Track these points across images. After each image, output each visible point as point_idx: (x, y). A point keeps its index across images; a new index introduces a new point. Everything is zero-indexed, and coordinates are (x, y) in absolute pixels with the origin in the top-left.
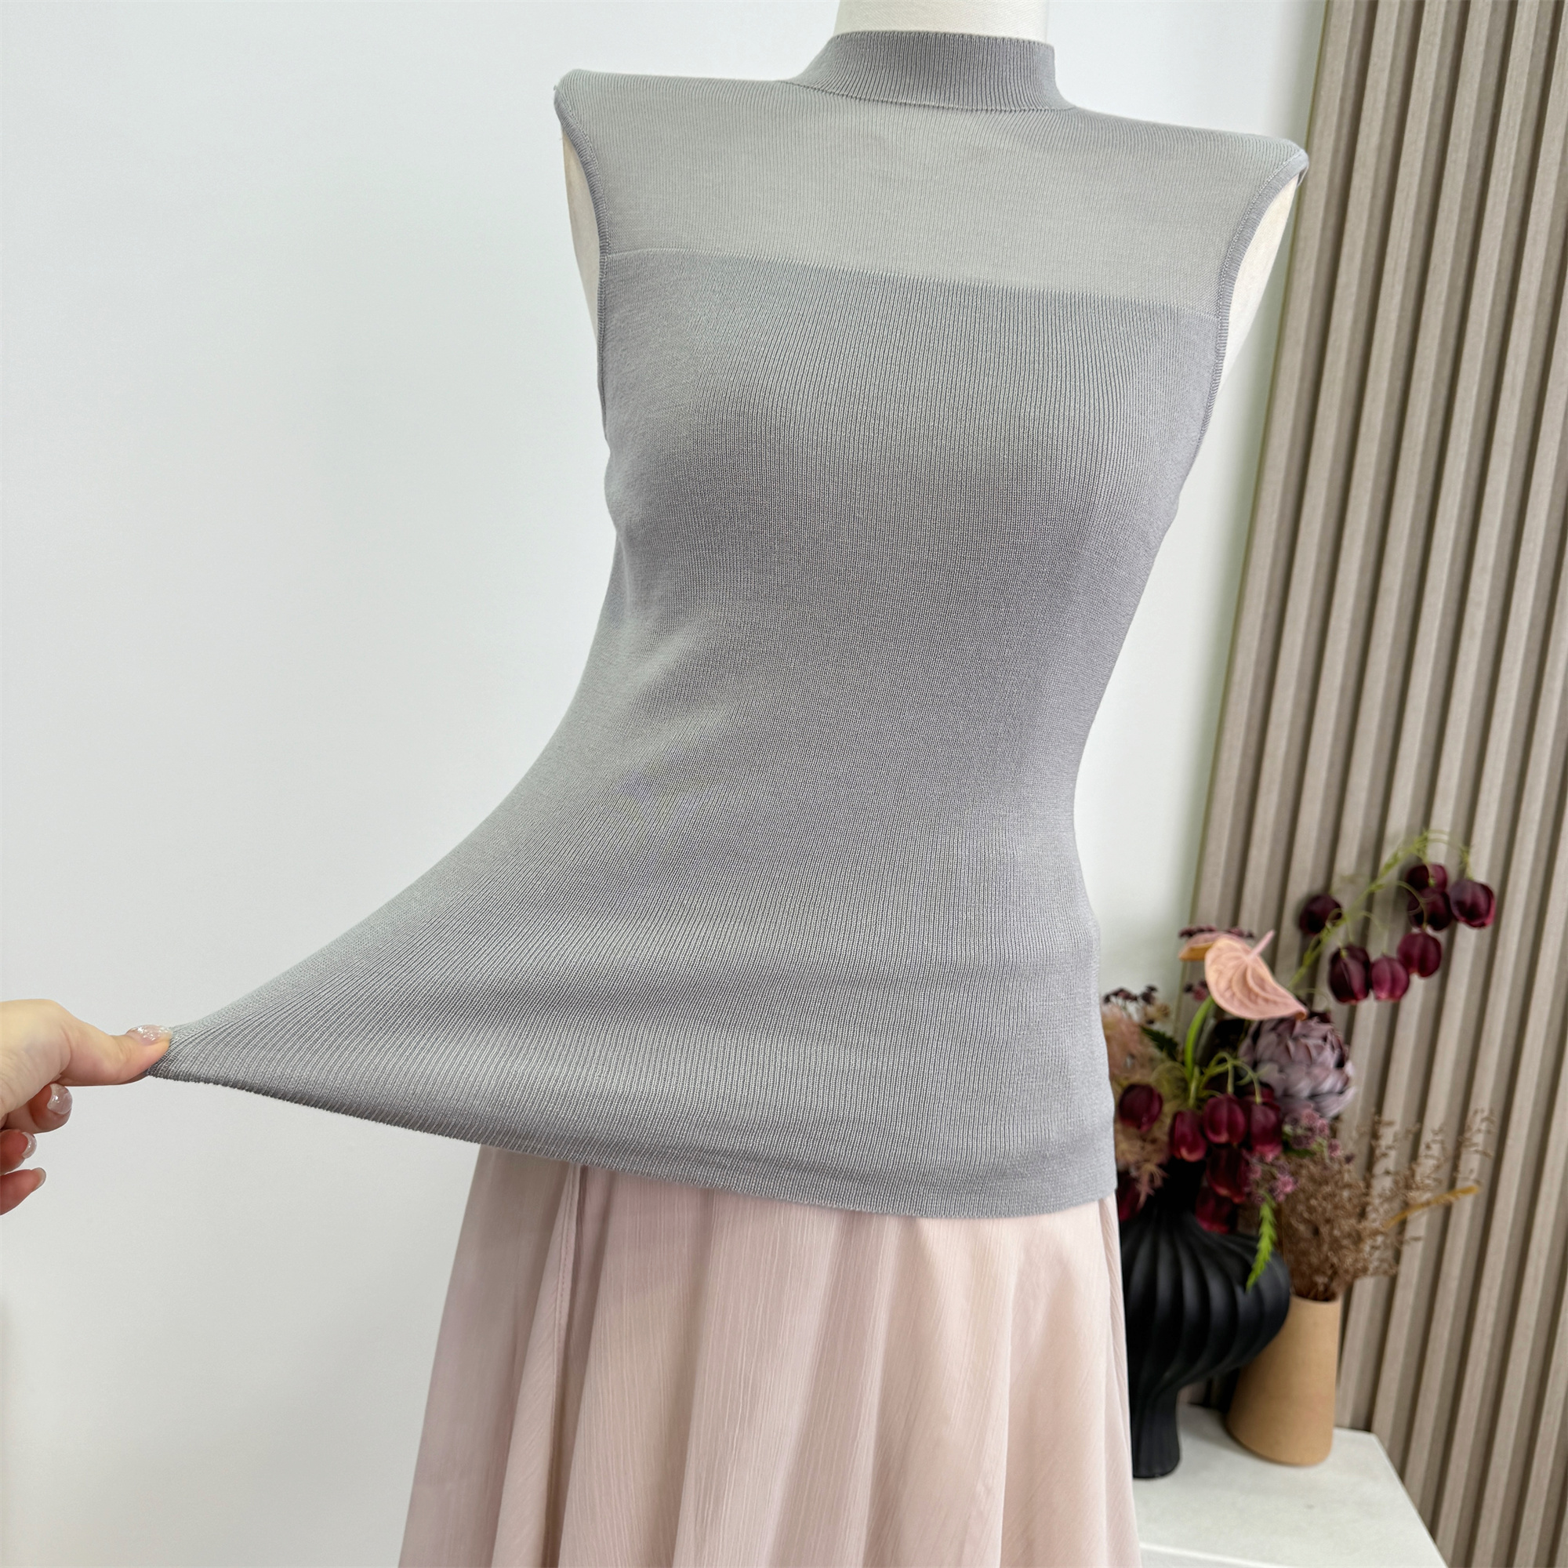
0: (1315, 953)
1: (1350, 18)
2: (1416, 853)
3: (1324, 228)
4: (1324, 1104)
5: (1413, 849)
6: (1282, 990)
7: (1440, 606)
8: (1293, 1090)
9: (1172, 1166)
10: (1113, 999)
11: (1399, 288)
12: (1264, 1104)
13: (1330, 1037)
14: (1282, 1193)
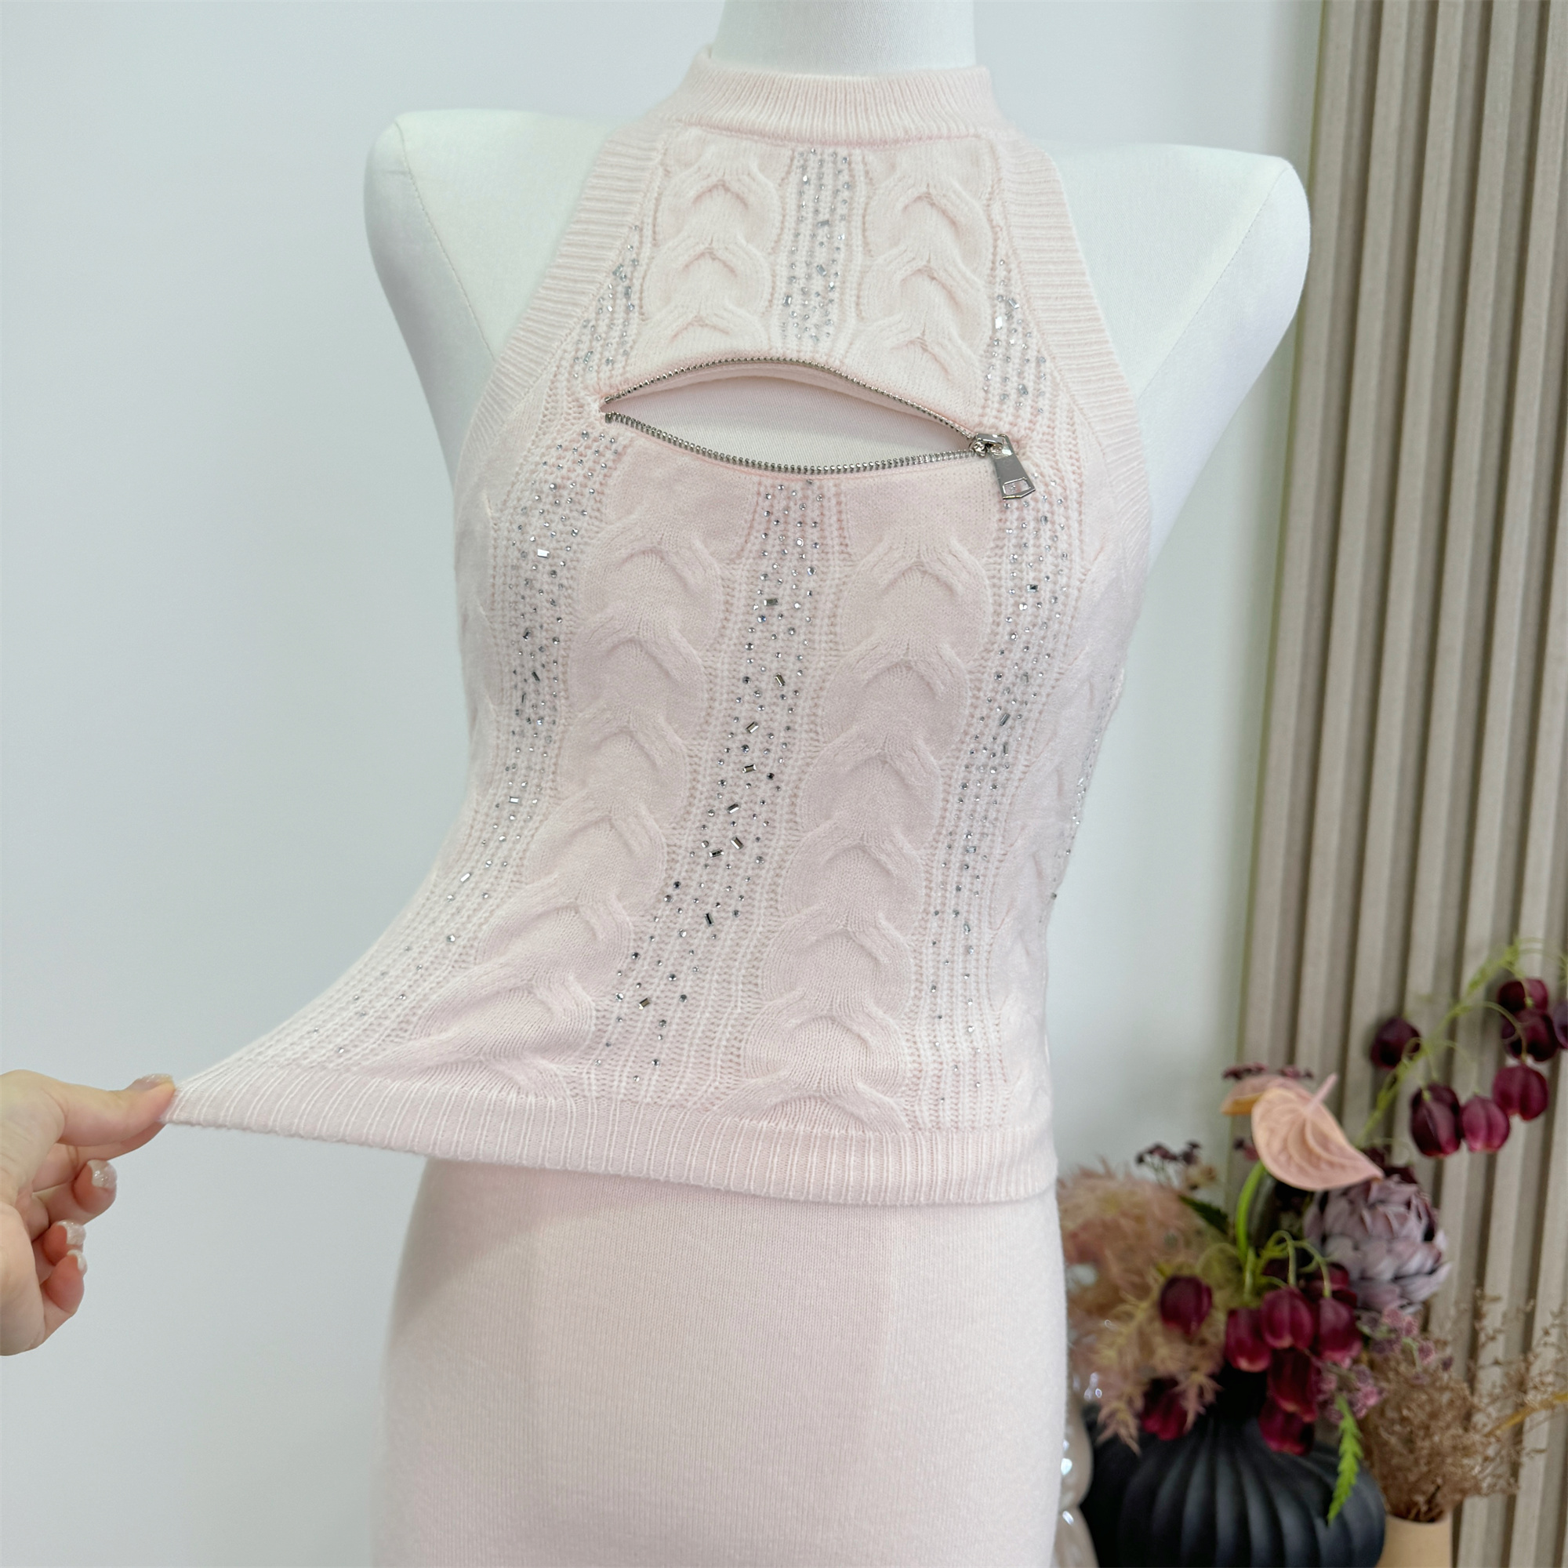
0: (1390, 1094)
2: (1504, 965)
4: (1412, 1287)
5: (1501, 962)
6: (1351, 1150)
8: (1370, 1273)
9: (1226, 1375)
10: (1148, 1158)
12: (1335, 1294)
13: (1414, 1202)
14: (1364, 1405)
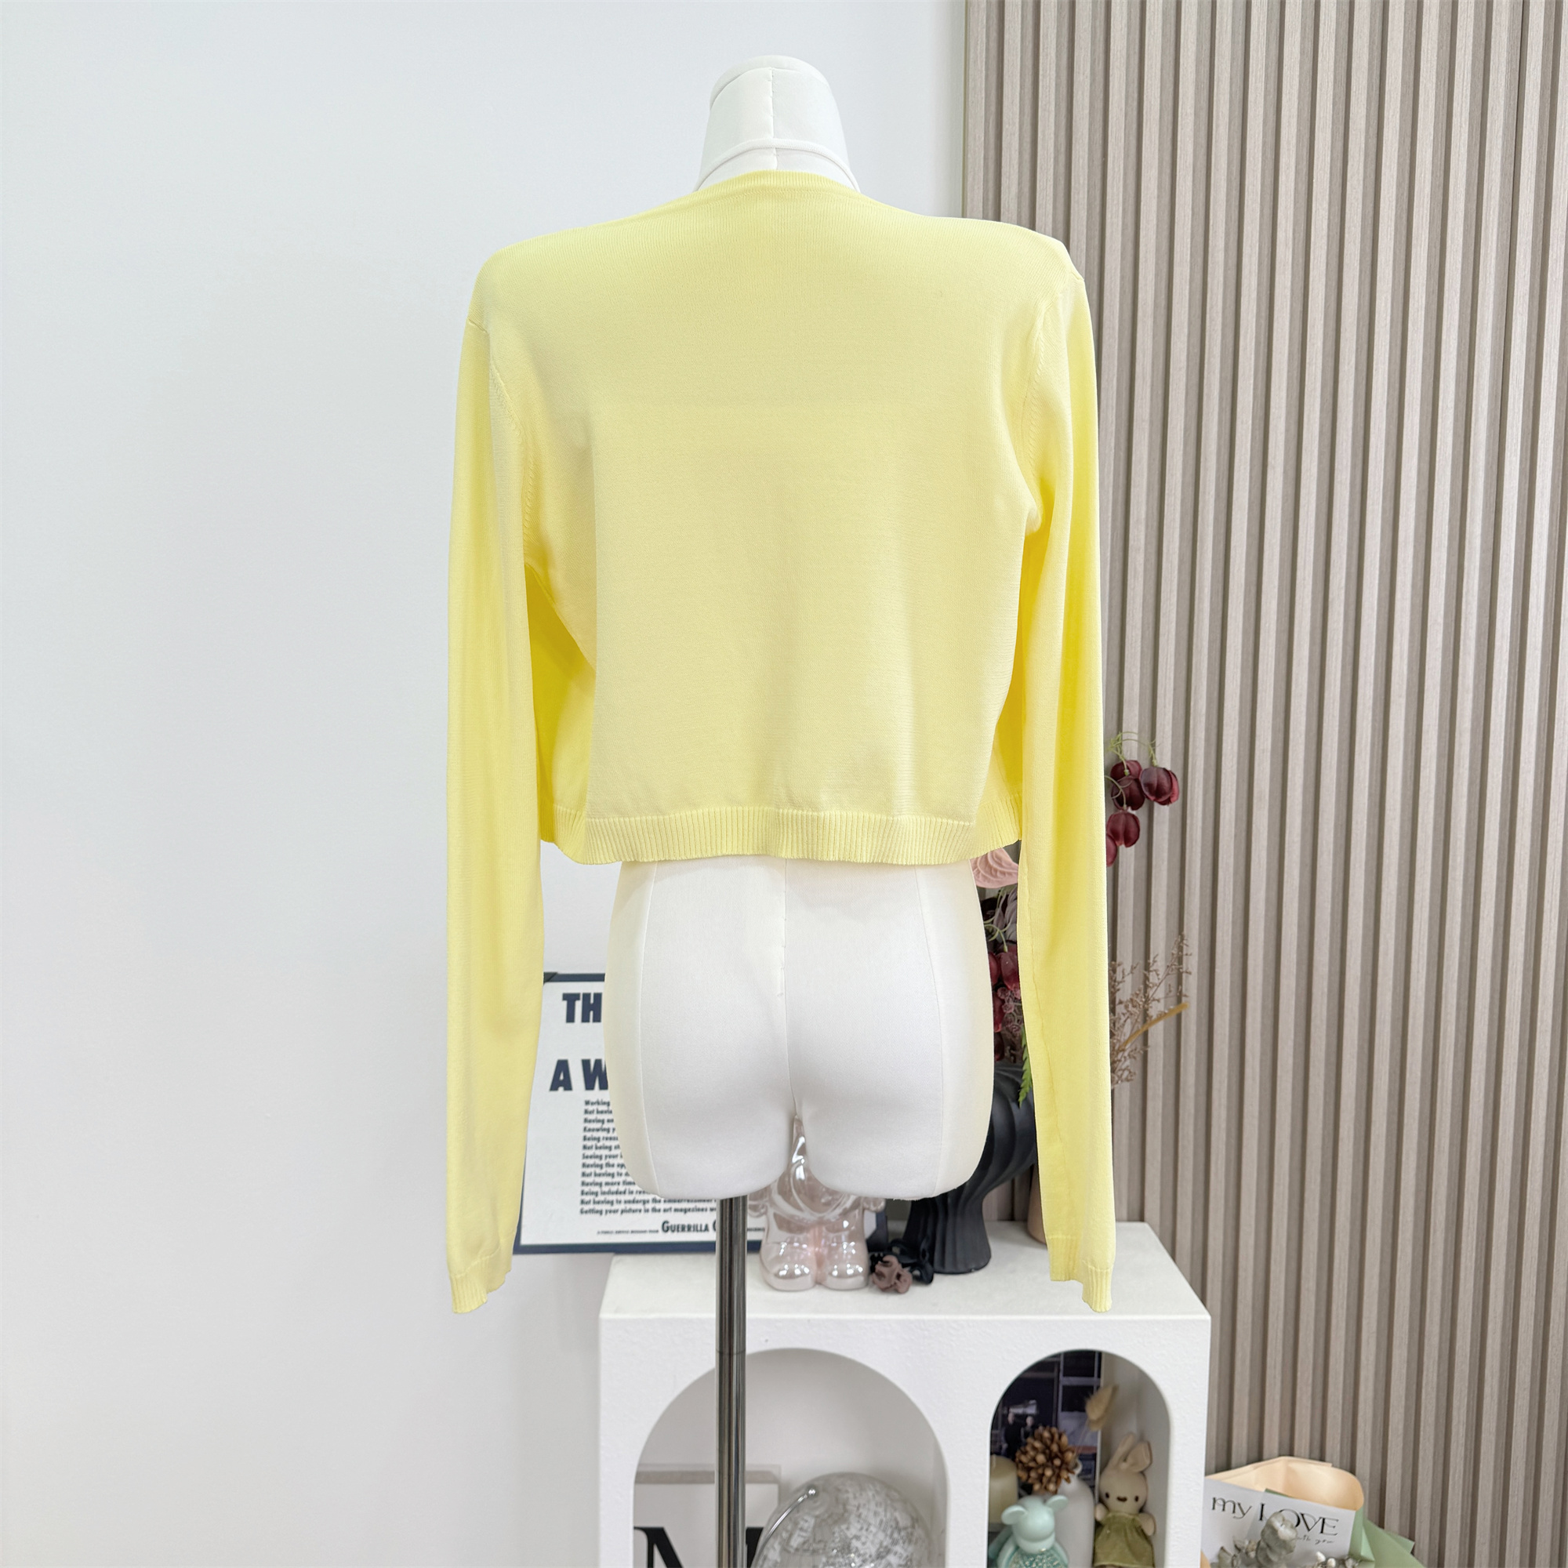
2: (1115, 751)
5: (1112, 749)
12: (1010, 953)
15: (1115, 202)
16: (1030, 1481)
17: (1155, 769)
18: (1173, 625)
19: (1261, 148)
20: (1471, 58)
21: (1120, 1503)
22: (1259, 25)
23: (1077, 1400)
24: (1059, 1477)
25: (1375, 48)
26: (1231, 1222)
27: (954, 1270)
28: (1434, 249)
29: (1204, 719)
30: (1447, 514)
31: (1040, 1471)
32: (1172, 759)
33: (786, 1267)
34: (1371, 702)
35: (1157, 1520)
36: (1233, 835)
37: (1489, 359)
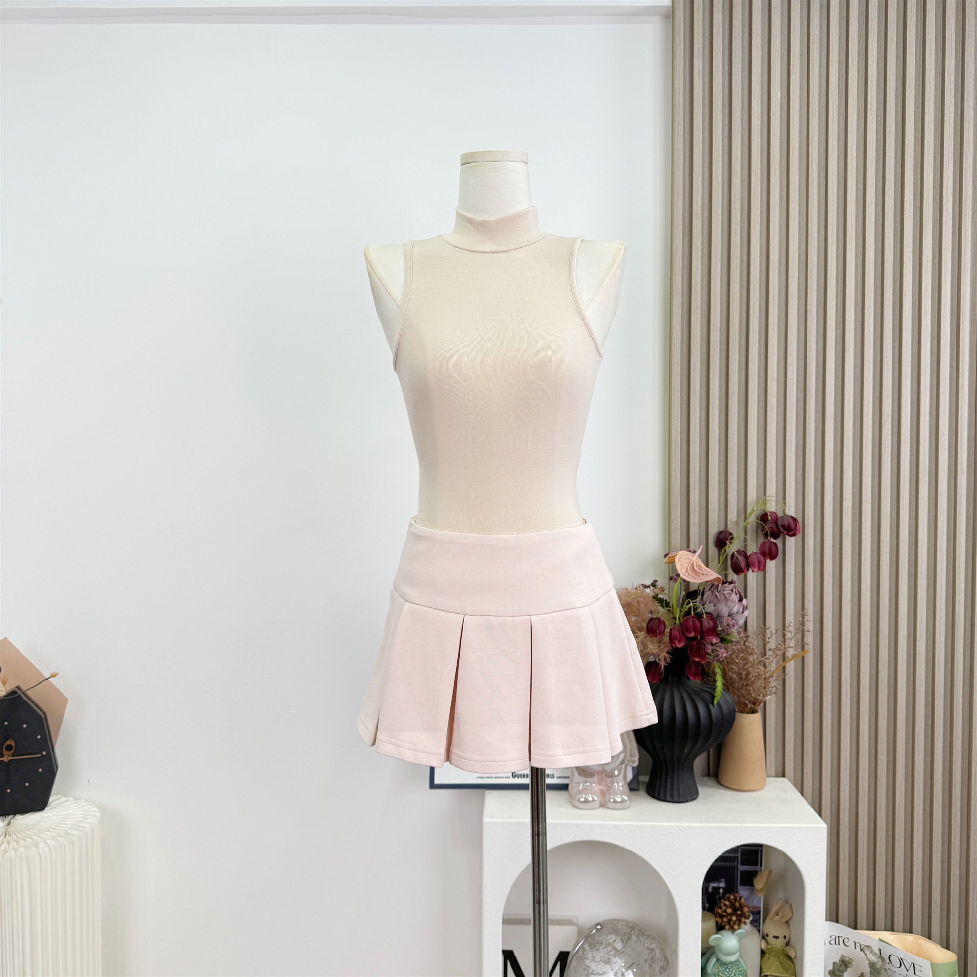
0: (725, 556)
1: (682, 153)
2: (762, 507)
3: (683, 242)
4: (735, 618)
5: (760, 506)
6: (710, 571)
7: (756, 398)
8: (721, 613)
9: (675, 653)
10: (639, 588)
11: (719, 265)
12: (708, 619)
13: (734, 589)
14: (722, 656)
15: (756, 208)
16: (723, 924)
17: (786, 517)
18: (794, 437)
19: (836, 176)
20: (953, 124)
21: (775, 940)
22: (833, 111)
23: (749, 879)
24: (740, 921)
25: (898, 121)
26: (836, 779)
27: (677, 800)
28: (936, 228)
29: (813, 489)
30: (948, 373)
31: (729, 918)
32: (796, 512)
33: (584, 796)
34: (907, 480)
35: (797, 949)
36: (831, 555)
37: (969, 288)
